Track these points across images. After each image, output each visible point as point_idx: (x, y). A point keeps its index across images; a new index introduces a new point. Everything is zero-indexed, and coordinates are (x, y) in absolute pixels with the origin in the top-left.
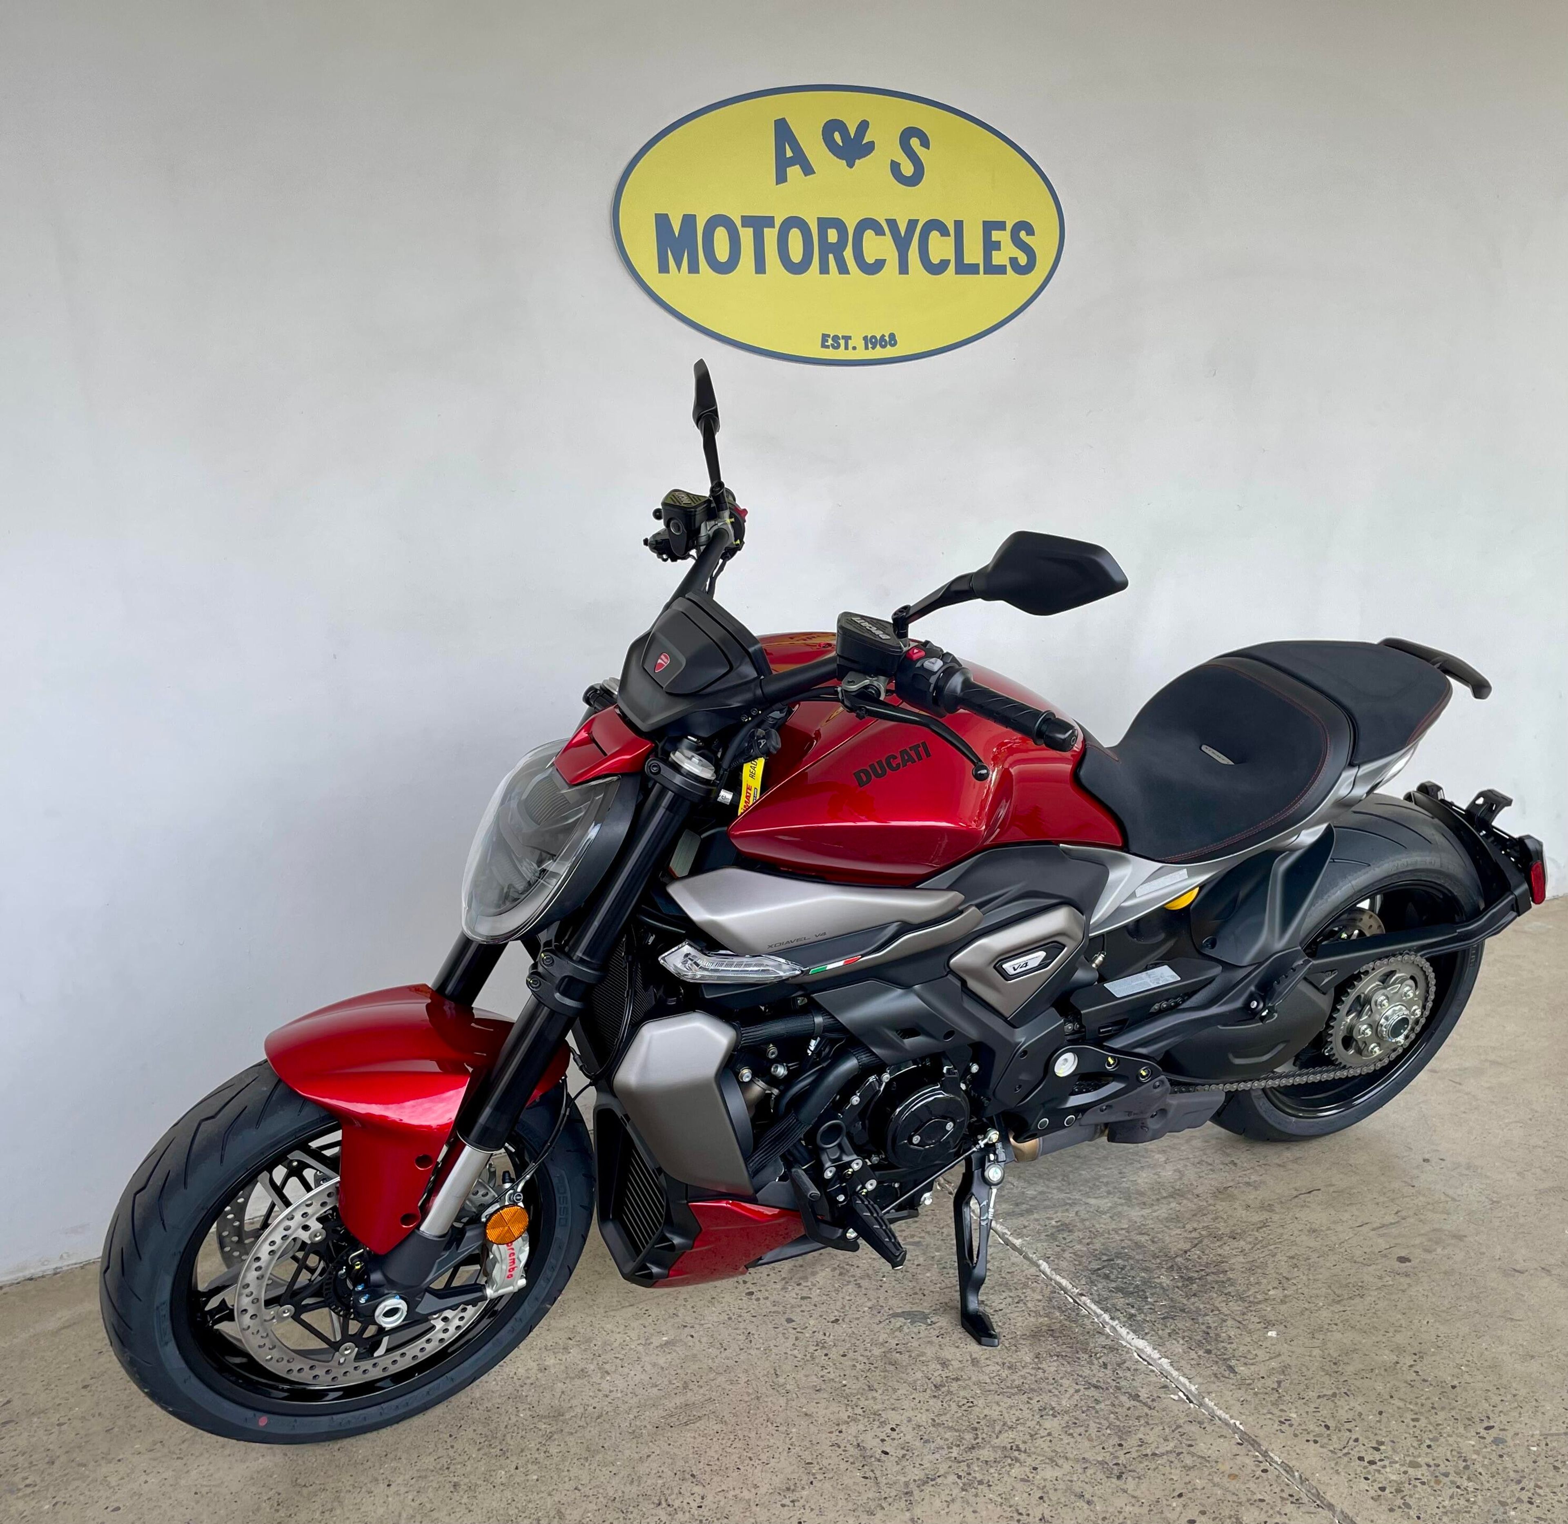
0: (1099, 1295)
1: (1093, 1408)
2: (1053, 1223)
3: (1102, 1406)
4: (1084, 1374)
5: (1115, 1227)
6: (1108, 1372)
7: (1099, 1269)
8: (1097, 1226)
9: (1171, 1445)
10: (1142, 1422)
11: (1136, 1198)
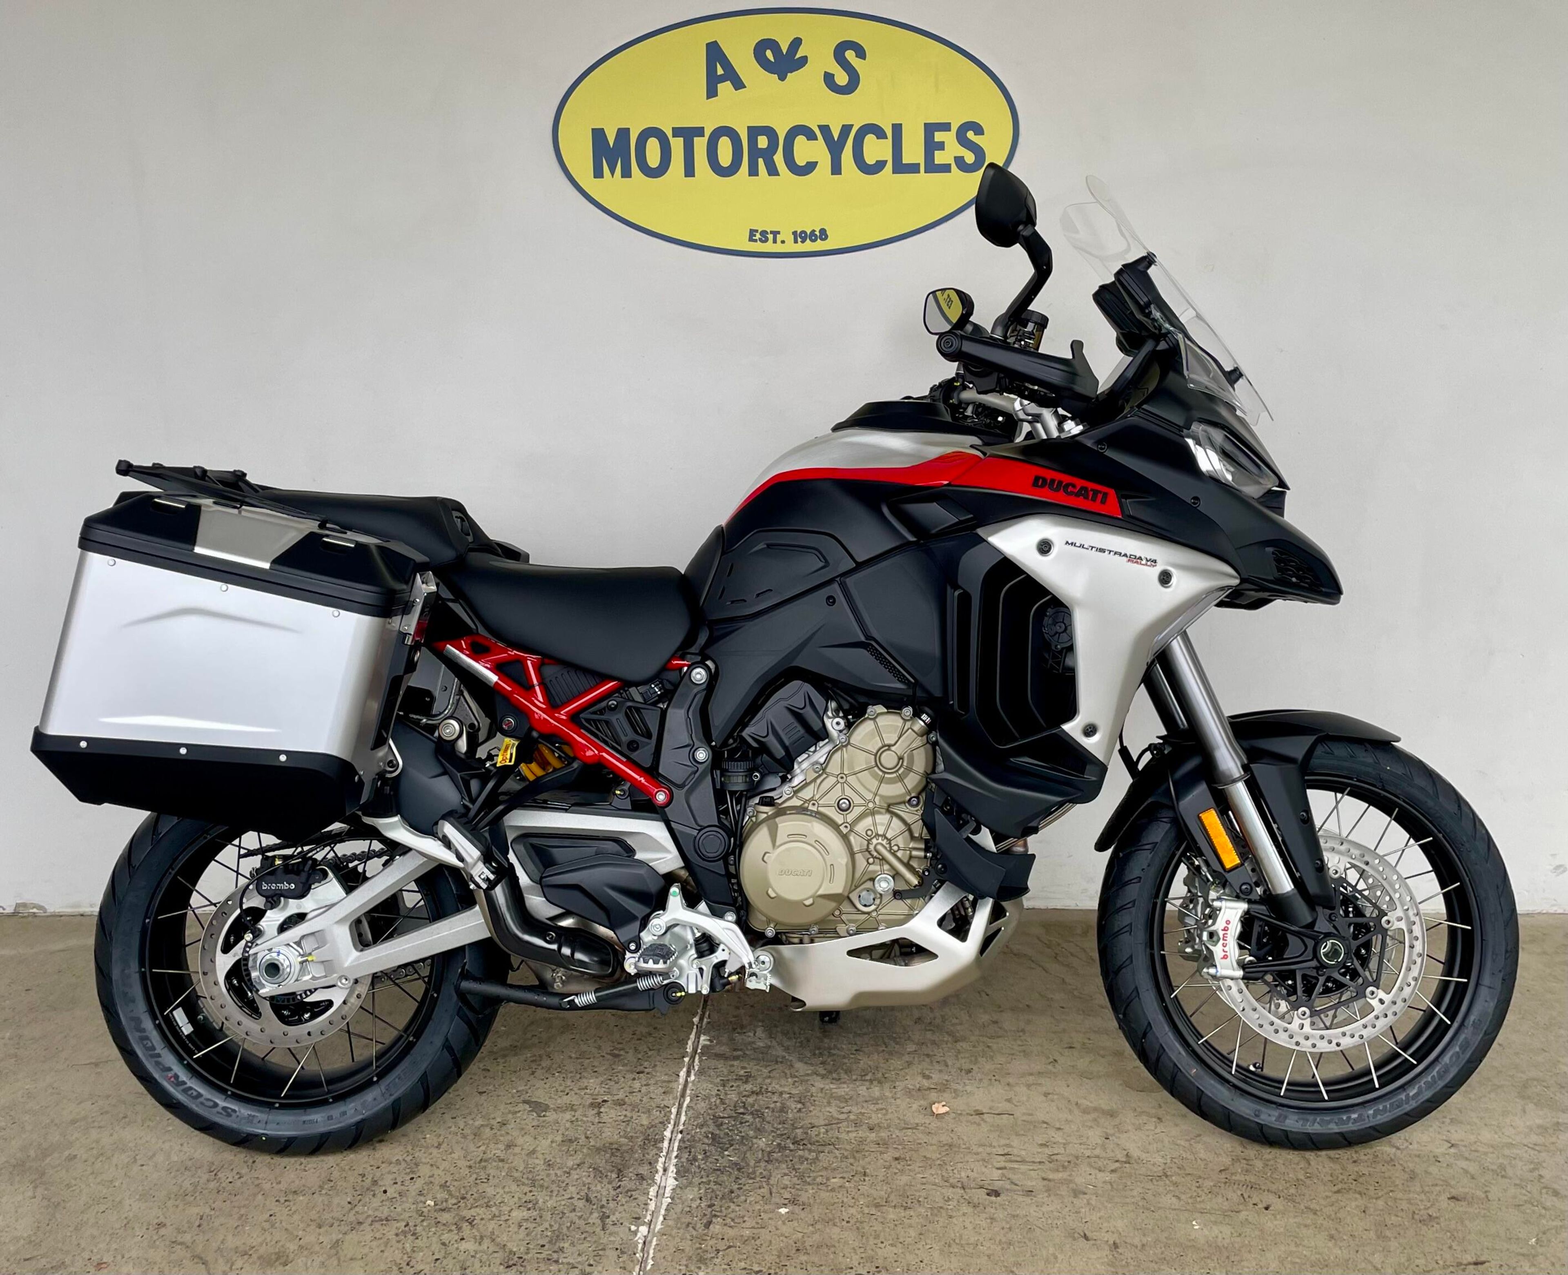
0: (692, 1136)
1: (563, 1213)
2: (742, 1072)
3: (573, 1214)
4: (594, 1188)
5: (786, 1089)
6: (613, 1193)
7: (724, 1118)
8: (773, 1085)
9: (580, 1259)
10: (583, 1236)
11: (838, 1074)
